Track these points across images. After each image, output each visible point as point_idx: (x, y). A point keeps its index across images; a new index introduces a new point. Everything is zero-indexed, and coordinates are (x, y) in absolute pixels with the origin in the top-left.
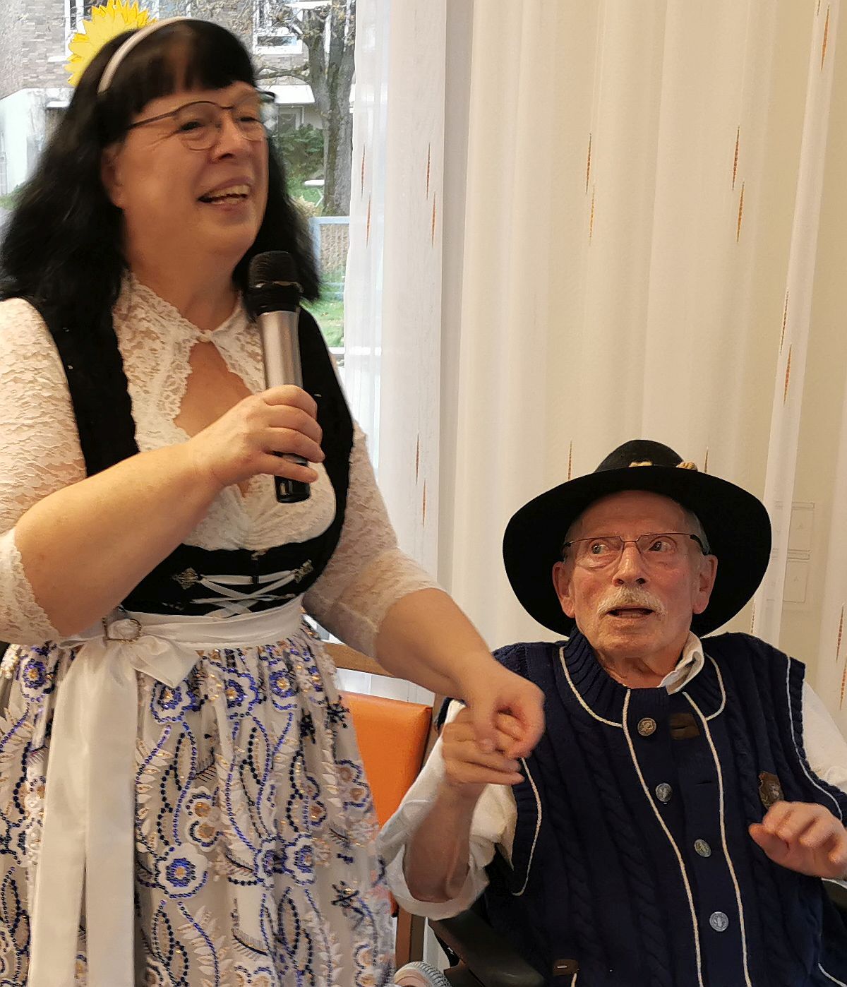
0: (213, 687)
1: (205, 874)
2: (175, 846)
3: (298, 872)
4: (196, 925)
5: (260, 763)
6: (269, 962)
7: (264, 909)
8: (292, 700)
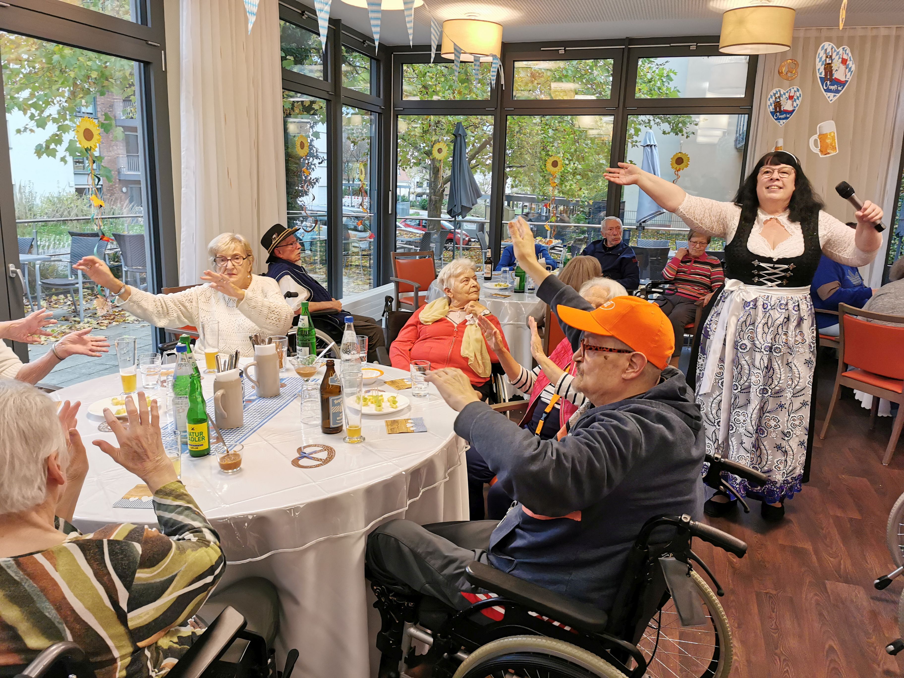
1: (750, 348)
2: (743, 340)
4: (745, 360)
5: (769, 324)
6: (761, 372)
7: (762, 359)
8: (784, 311)
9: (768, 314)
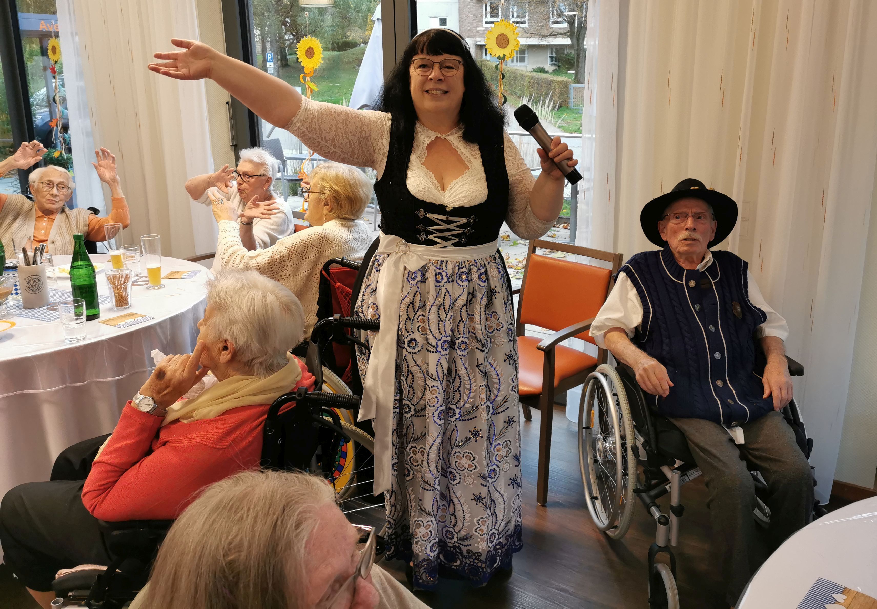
0: (430, 275)
1: (422, 346)
2: (411, 333)
3: (458, 351)
4: (418, 365)
5: (447, 306)
6: (438, 384)
7: (439, 363)
8: (466, 283)
9: (444, 290)
